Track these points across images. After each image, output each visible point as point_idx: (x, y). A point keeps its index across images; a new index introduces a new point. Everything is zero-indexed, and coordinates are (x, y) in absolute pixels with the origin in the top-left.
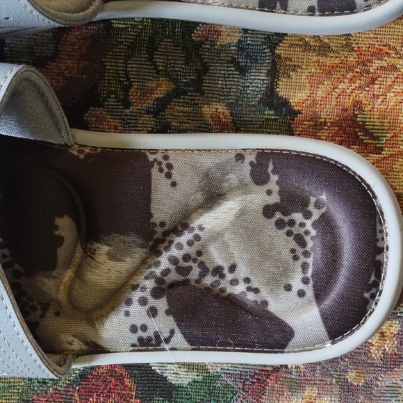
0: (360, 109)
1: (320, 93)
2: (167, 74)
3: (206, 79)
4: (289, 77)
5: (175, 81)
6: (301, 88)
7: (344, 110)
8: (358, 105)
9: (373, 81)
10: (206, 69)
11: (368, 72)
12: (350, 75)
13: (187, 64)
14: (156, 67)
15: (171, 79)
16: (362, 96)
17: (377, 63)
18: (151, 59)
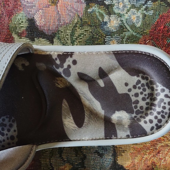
0: (155, 165)
1: (136, 161)
2: (68, 162)
3: (86, 161)
4: (122, 155)
5: (72, 164)
6: (128, 159)
7: (148, 167)
8: (154, 164)
9: (159, 153)
10: (85, 157)
11: (156, 149)
12: (148, 151)
13: (76, 156)
14: (63, 159)
15: (70, 164)
16: (155, 160)
17: (160, 145)
18: (61, 156)
